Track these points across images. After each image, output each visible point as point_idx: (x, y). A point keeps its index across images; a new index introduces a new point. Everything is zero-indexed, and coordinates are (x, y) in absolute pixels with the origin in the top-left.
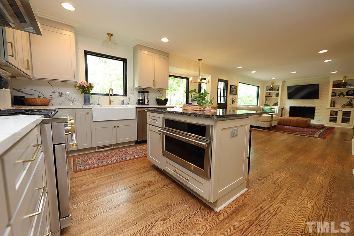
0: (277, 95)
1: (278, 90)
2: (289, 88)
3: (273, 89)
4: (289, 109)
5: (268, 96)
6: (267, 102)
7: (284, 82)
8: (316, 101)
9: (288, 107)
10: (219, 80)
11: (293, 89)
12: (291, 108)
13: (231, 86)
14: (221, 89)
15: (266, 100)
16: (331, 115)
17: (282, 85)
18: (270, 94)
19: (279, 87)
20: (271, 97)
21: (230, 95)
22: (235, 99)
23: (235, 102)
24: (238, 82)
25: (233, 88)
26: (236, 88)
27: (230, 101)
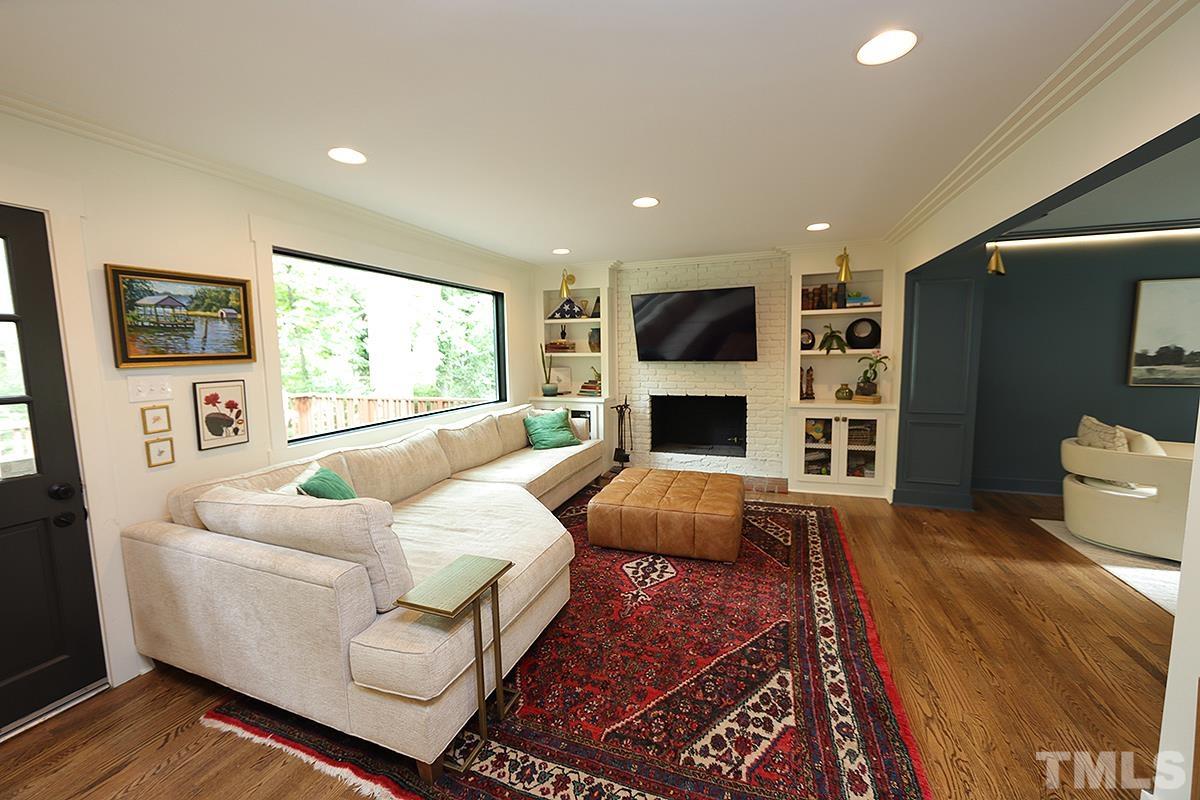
0: (595, 342)
1: (596, 315)
2: (642, 304)
3: (576, 309)
4: (648, 411)
5: (558, 345)
6: (554, 373)
7: (616, 272)
8: (745, 367)
9: (643, 397)
11: (657, 310)
12: (655, 401)
15: (549, 365)
16: (809, 437)
17: (610, 289)
18: (563, 335)
19: (598, 300)
20: (571, 348)
21: (126, 377)
22: (231, 405)
23: (240, 427)
24: (255, 246)
25: (171, 301)
26: (233, 302)
27: (149, 438)
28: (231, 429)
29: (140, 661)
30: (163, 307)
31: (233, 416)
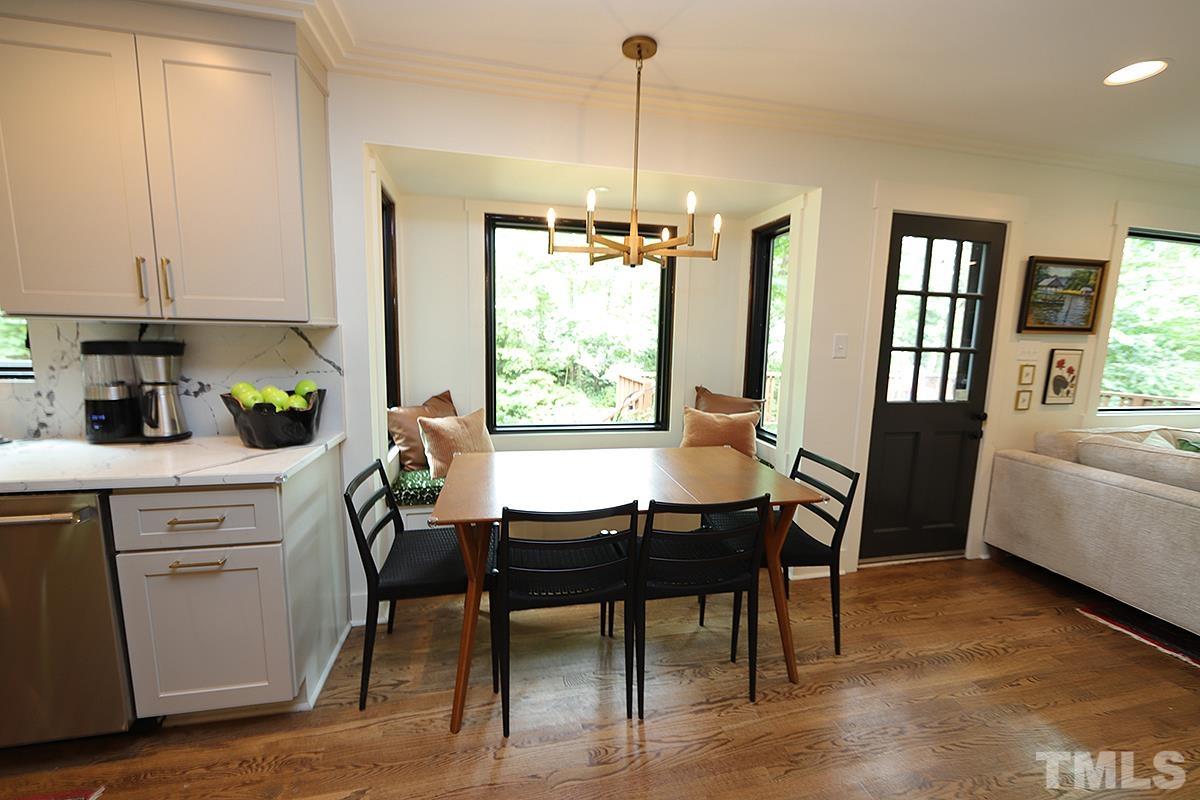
10: (905, 224)
13: (1034, 268)
14: (925, 294)
21: (1018, 341)
22: (1071, 371)
23: (1072, 390)
24: (1115, 233)
25: (1057, 282)
26: (1091, 282)
27: (1021, 388)
28: (1065, 390)
29: (983, 548)
30: (1052, 287)
31: (1069, 380)
